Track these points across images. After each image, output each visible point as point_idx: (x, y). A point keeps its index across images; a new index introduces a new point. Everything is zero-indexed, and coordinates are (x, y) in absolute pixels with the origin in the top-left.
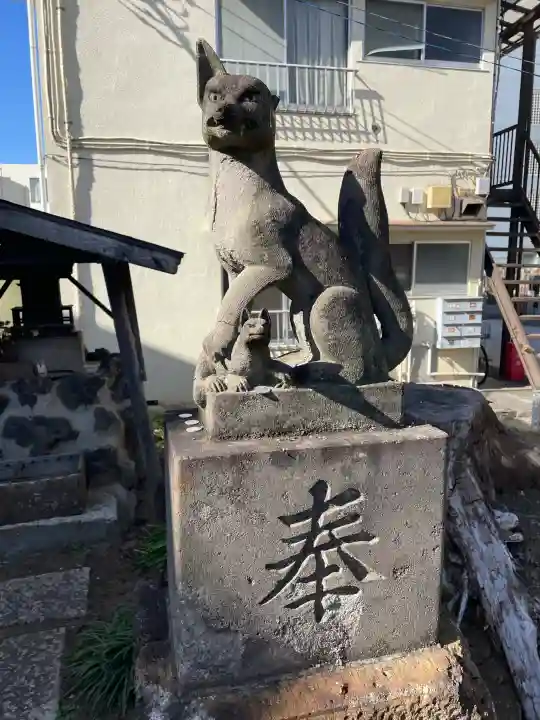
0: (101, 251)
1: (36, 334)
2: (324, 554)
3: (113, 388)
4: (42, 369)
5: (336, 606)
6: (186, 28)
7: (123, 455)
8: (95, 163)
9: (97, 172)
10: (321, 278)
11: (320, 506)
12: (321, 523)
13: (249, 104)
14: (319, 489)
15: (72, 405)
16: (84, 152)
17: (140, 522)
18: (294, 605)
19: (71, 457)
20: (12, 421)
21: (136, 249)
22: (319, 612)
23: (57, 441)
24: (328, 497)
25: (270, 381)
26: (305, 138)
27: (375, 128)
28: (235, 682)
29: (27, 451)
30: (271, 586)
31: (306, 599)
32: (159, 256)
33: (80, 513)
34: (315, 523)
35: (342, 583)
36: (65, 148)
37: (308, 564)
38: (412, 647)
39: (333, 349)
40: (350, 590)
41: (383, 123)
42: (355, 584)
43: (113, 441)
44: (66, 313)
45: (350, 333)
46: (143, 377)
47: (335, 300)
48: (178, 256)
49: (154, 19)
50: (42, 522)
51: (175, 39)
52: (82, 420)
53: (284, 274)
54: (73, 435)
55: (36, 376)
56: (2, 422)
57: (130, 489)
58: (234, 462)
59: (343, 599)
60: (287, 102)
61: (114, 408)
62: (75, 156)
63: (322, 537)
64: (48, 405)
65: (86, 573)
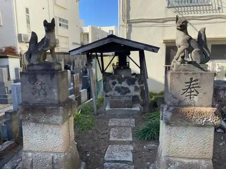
0: (140, 48)
1: (122, 68)
2: (192, 89)
3: (139, 81)
4: (123, 76)
5: (193, 97)
7: (140, 98)
8: (132, 26)
9: (133, 28)
10: (194, 48)
11: (191, 82)
12: (192, 84)
13: (184, 24)
14: (191, 79)
15: (129, 84)
16: (130, 23)
17: (144, 113)
18: (186, 96)
19: (129, 96)
20: (116, 87)
21: (148, 47)
22: (191, 98)
23: (126, 92)
24: (193, 80)
25: (184, 63)
26: (194, 13)
27: (219, 8)
28: (176, 106)
29: (120, 94)
30: (183, 93)
31: (188, 95)
32: (154, 49)
33: (132, 108)
34: (190, 84)
35: (195, 94)
36: (125, 23)
37: (189, 90)
38: (207, 107)
39: (195, 59)
40: (196, 95)
41: (222, 6)
42: (197, 94)
43: (138, 93)
44: (127, 64)
45: (199, 56)
46: (147, 78)
47: (196, 51)
48: (158, 48)
50: (124, 109)
52: (132, 88)
53: (188, 47)
54: (129, 92)
55: (122, 78)
56: (114, 87)
57: (142, 106)
58: (178, 73)
59: (195, 96)
60: (189, 3)
61: (138, 86)
62: (128, 24)
63: (191, 86)
64: (124, 84)
65: (134, 120)
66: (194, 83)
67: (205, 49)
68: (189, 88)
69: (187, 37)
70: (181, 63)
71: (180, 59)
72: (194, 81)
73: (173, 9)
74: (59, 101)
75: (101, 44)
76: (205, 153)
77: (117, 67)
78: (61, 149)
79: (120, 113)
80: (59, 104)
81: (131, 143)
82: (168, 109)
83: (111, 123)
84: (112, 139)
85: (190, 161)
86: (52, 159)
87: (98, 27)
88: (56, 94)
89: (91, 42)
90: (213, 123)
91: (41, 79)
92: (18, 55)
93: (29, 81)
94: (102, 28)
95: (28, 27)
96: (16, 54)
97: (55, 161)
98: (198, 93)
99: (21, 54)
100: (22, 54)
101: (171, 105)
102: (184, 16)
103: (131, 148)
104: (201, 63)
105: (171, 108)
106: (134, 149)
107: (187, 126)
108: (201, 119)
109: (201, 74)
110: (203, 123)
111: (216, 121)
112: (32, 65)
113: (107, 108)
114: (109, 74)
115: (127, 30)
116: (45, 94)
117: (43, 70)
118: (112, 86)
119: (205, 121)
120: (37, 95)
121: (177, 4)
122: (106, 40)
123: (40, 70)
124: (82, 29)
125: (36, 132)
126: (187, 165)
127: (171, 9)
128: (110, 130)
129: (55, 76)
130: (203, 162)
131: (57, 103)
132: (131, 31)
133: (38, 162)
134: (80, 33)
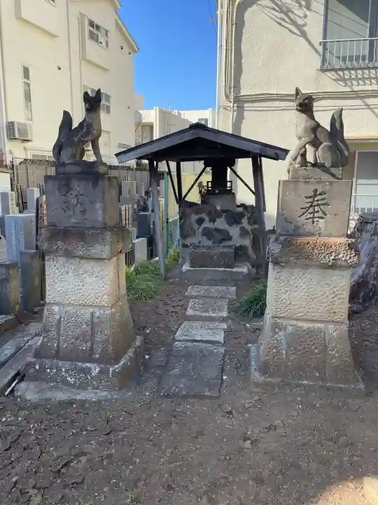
1: (217, 191)
2: (316, 208)
3: (249, 219)
4: (218, 208)
5: (318, 221)
6: (305, 25)
7: (250, 251)
8: (245, 108)
9: (245, 113)
10: (322, 141)
11: (315, 195)
14: (316, 191)
15: (230, 224)
16: (240, 102)
17: (257, 278)
18: (306, 219)
19: (229, 246)
20: (205, 229)
22: (313, 222)
23: (224, 239)
24: (318, 193)
25: (306, 166)
29: (210, 242)
30: (301, 214)
31: (310, 218)
32: (278, 152)
33: (232, 268)
34: (314, 200)
35: (320, 216)
36: (231, 101)
37: (311, 210)
38: (339, 237)
39: (324, 159)
40: (322, 218)
42: (323, 216)
43: (247, 242)
44: (229, 184)
45: (328, 155)
46: (265, 210)
47: (326, 146)
48: (287, 152)
49: (287, 22)
51: (298, 33)
52: (234, 231)
53: (312, 139)
54: (230, 238)
55: (216, 211)
56: (201, 230)
57: (253, 266)
58: (295, 182)
59: (320, 220)
60: (367, 62)
61: (249, 228)
62: (236, 105)
63: (315, 203)
64: (221, 223)
65: (234, 288)
66: (319, 197)
67: (341, 144)
68: (311, 206)
69: (311, 123)
70: (301, 167)
71: (299, 159)
72: (321, 194)
73: (332, 75)
74: (105, 224)
75: (177, 141)
76: (335, 312)
77: (208, 190)
78: (106, 300)
79: (209, 277)
80: (105, 228)
81: (223, 320)
82: (277, 240)
83: (191, 291)
84: (190, 312)
85: (311, 325)
86: (92, 316)
87: (175, 112)
88: (100, 212)
89: (158, 137)
90: (346, 261)
91: (78, 187)
92: (6, 166)
93: (59, 189)
94: (182, 112)
95: (27, 107)
96: (2, 164)
97: (96, 320)
98: (326, 215)
99: (13, 166)
100: (14, 163)
101: (281, 233)
102: (356, 88)
103: (225, 326)
104: (332, 166)
105: (282, 238)
106: (229, 327)
107: (306, 267)
108: (327, 254)
109: (331, 183)
110: (330, 261)
111: (350, 258)
112: (64, 164)
113: (186, 267)
114: (192, 205)
115: (234, 117)
116: (84, 212)
117: (80, 173)
118: (196, 226)
119: (333, 257)
120: (72, 213)
121: (341, 64)
122: (186, 133)
123: (76, 174)
124: (140, 115)
125: (67, 273)
126: (305, 331)
127: (328, 73)
128: (188, 302)
129: (100, 182)
130: (331, 327)
131: (102, 226)
132: (243, 118)
133: (70, 321)
134: (136, 123)
